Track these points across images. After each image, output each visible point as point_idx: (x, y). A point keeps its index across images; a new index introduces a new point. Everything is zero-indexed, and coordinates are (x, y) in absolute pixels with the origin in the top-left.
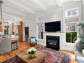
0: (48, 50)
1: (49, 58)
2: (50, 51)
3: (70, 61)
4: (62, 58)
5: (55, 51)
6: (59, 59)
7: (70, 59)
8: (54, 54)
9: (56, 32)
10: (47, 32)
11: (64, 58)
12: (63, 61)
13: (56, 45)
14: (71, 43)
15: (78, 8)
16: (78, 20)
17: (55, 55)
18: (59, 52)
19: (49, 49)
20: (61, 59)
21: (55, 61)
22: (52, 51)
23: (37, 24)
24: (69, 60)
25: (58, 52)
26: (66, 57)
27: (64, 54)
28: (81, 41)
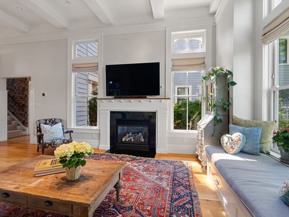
0: (121, 159)
1: (128, 180)
2: (129, 161)
3: (191, 176)
4: (168, 173)
5: (144, 159)
6: (161, 179)
7: (190, 173)
8: (141, 167)
9: (145, 98)
10: (115, 98)
11: (175, 173)
12: (174, 180)
13: (143, 140)
14: (187, 131)
15: (205, 30)
16: (204, 63)
17: (147, 170)
18: (157, 161)
19: (120, 156)
20: (168, 176)
21: (152, 184)
22: (134, 159)
23: (70, 67)
24: (188, 174)
25: (152, 160)
26: (180, 170)
27: (171, 163)
28: (215, 118)
